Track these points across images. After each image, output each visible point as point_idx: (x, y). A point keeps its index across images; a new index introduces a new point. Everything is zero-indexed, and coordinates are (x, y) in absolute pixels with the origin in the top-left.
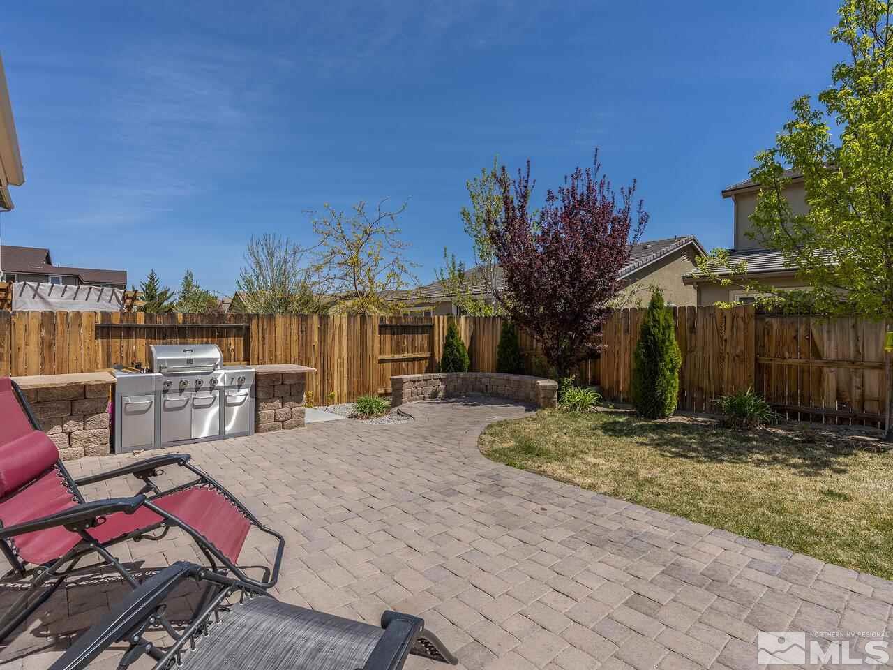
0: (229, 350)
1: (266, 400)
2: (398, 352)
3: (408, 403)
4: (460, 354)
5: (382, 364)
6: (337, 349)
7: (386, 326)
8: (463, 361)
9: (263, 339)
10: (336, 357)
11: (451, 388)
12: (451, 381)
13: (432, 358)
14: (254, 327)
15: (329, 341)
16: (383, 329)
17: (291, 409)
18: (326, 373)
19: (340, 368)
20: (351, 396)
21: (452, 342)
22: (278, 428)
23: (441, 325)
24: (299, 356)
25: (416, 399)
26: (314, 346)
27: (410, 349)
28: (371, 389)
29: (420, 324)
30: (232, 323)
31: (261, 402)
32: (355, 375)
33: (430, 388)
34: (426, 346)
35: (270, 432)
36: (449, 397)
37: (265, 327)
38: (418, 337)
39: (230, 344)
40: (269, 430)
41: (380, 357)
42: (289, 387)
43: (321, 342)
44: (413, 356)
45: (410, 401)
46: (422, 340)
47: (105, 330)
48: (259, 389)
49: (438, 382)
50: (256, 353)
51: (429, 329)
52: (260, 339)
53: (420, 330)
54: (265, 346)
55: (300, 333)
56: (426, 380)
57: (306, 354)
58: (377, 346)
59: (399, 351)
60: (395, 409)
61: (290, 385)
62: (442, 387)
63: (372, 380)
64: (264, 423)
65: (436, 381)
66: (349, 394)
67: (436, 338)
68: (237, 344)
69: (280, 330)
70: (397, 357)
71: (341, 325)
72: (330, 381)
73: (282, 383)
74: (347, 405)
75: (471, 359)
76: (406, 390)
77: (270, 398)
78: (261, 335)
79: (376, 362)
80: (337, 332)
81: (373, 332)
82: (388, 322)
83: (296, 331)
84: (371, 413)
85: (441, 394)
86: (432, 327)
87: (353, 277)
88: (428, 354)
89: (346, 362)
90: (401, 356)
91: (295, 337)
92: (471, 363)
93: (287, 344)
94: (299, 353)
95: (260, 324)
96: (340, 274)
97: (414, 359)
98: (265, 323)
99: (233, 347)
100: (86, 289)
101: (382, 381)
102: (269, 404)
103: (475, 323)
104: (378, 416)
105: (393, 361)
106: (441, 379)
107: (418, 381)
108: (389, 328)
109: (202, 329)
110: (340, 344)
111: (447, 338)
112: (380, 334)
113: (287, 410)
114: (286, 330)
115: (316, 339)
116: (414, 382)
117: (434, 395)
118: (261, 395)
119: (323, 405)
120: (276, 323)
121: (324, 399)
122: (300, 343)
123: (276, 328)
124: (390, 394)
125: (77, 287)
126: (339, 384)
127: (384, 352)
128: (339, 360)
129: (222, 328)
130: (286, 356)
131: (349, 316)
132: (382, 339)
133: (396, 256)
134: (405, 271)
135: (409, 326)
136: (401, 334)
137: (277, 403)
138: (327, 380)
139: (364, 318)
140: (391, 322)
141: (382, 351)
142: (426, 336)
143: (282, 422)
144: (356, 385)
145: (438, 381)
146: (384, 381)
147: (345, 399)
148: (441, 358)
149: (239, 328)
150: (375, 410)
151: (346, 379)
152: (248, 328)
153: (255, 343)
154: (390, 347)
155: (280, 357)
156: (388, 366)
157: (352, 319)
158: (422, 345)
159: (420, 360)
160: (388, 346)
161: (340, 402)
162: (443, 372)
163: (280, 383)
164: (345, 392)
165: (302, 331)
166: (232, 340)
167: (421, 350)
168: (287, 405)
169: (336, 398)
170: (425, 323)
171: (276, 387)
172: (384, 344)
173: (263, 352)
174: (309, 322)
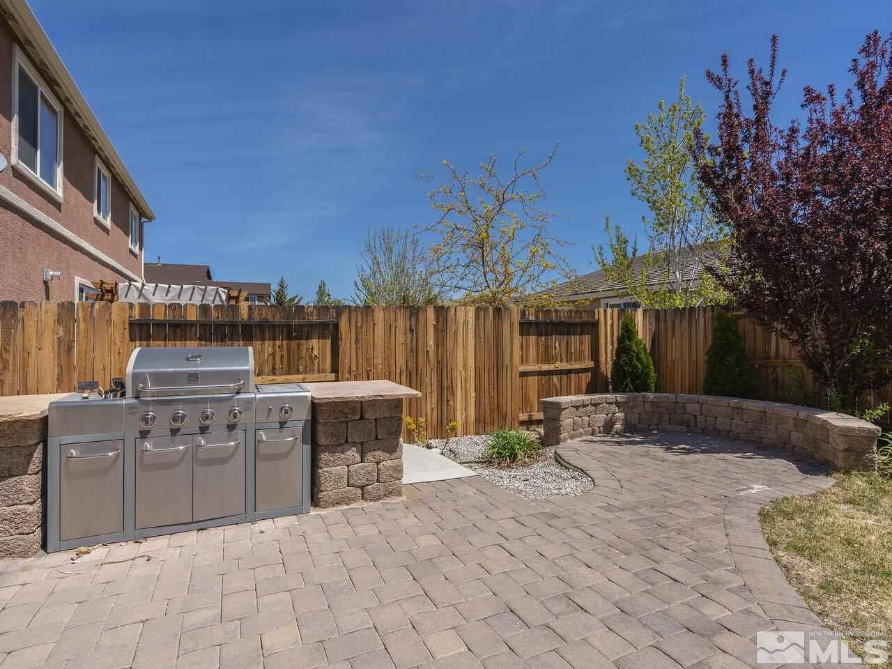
0: (311, 357)
1: (332, 449)
2: (548, 362)
3: (569, 441)
4: (641, 363)
5: (524, 378)
6: (460, 355)
7: (530, 323)
8: (647, 376)
9: (357, 340)
10: (460, 367)
11: (634, 419)
12: (634, 407)
13: (595, 371)
14: (343, 324)
15: (450, 344)
16: (526, 327)
17: (378, 463)
18: (445, 391)
19: (466, 383)
20: (481, 426)
21: (630, 346)
22: (354, 500)
23: (609, 322)
24: (407, 365)
25: (581, 435)
26: (428, 351)
27: (564, 355)
28: (509, 416)
29: (577, 320)
30: (314, 319)
31: (323, 451)
32: (487, 395)
33: (601, 418)
34: (586, 352)
35: (339, 508)
36: (631, 432)
37: (359, 325)
38: (575, 339)
39: (312, 349)
40: (339, 503)
41: (522, 368)
42: (372, 426)
43: (437, 346)
44: (569, 367)
45: (572, 438)
46: (581, 343)
47: (144, 329)
48: (320, 428)
49: (614, 408)
50: (347, 361)
51: (591, 327)
52: (353, 341)
53: (579, 330)
54: (360, 354)
55: (409, 333)
56: (595, 405)
57: (417, 363)
58: (517, 353)
59: (548, 358)
60: (550, 451)
61: (376, 420)
62: (620, 415)
63: (511, 403)
64: (328, 490)
65: (610, 405)
66: (478, 421)
67: (602, 341)
68: (322, 349)
69: (380, 330)
70: (545, 367)
71: (466, 322)
72: (451, 403)
73: (362, 417)
74: (476, 438)
75: (657, 371)
76: (566, 420)
77: (338, 445)
78: (353, 336)
79: (516, 375)
80: (460, 332)
81: (511, 332)
82: (532, 318)
83: (402, 330)
84: (514, 457)
85: (618, 426)
86: (595, 325)
87: (481, 263)
88: (591, 364)
89: (473, 374)
90: (551, 367)
91: (401, 338)
92: (658, 378)
93: (389, 348)
94: (407, 362)
95: (353, 321)
96: (464, 261)
97: (569, 372)
98: (360, 319)
99: (316, 352)
100: (188, 288)
101: (525, 401)
102: (337, 455)
103: (657, 319)
104: (525, 465)
105: (540, 373)
106: (618, 404)
107: (584, 406)
108: (533, 326)
109: (273, 327)
110: (465, 348)
111: (620, 341)
112: (522, 334)
113: (369, 465)
114: (390, 329)
115: (431, 343)
116: (577, 407)
117: (608, 428)
118: (322, 440)
119: (442, 438)
120: (375, 318)
121: (443, 429)
122: (409, 347)
123: (374, 325)
124: (539, 422)
125: (180, 287)
126: (464, 406)
127: (527, 362)
128: (463, 373)
129: (302, 326)
130: (389, 366)
131: (478, 310)
132: (524, 342)
133: (537, 231)
134: (549, 253)
135: (561, 323)
136: (551, 335)
137: (352, 453)
138: (448, 401)
139: (498, 311)
140: (537, 317)
141: (524, 360)
142: (587, 339)
143: (362, 488)
144: (487, 408)
145: (614, 405)
146: (527, 402)
147: (472, 428)
148: (610, 370)
149: (324, 326)
150: (520, 454)
151: (473, 400)
152: (336, 326)
153: (346, 346)
154: (535, 352)
155: (380, 366)
156: (534, 381)
157: (482, 313)
158: (582, 351)
159: (579, 372)
160: (532, 352)
161: (466, 432)
162: (615, 391)
163: (358, 417)
164: (472, 418)
165: (411, 330)
166: (314, 343)
167: (580, 358)
168: (369, 456)
169: (459, 429)
170: (585, 318)
171: (350, 424)
172: (528, 350)
173: (357, 361)
174: (421, 317)
